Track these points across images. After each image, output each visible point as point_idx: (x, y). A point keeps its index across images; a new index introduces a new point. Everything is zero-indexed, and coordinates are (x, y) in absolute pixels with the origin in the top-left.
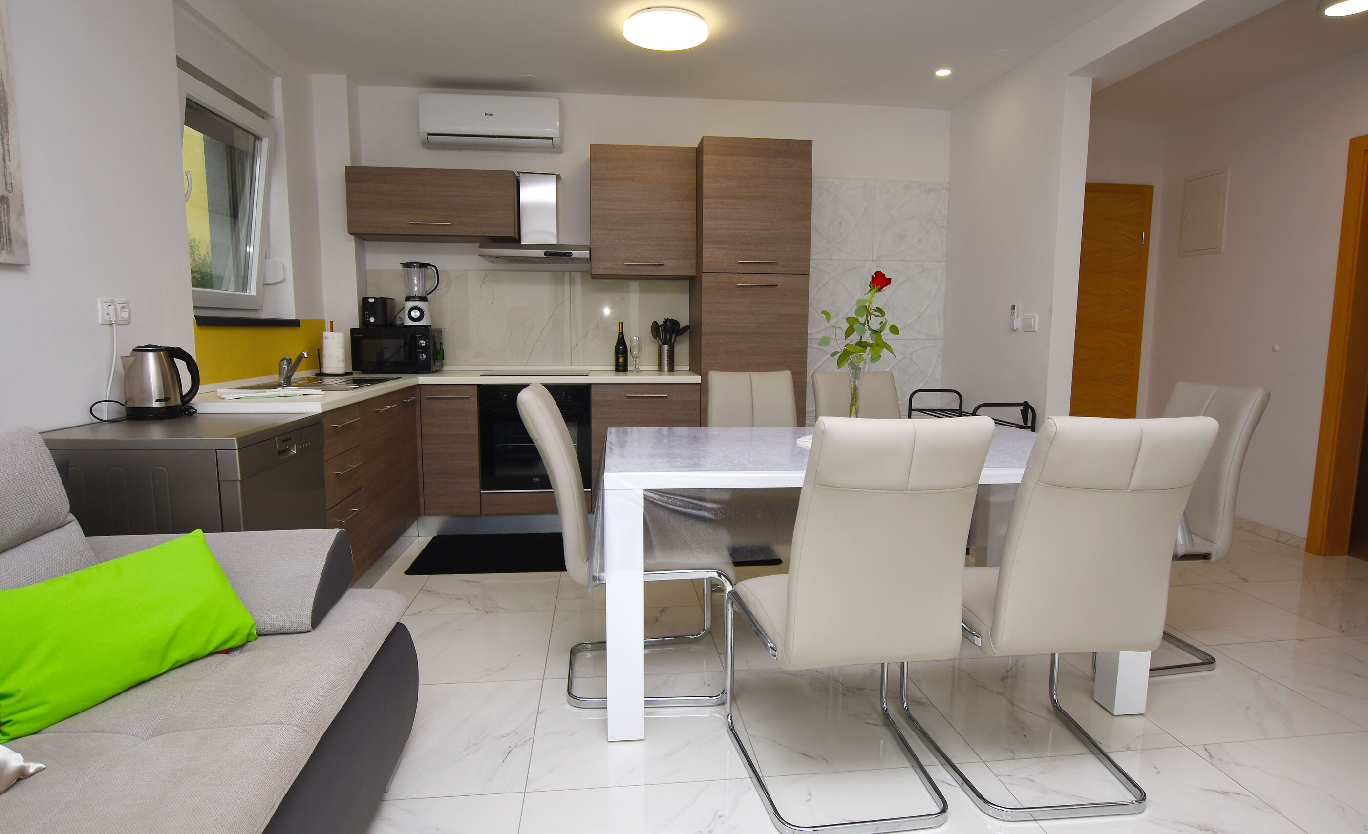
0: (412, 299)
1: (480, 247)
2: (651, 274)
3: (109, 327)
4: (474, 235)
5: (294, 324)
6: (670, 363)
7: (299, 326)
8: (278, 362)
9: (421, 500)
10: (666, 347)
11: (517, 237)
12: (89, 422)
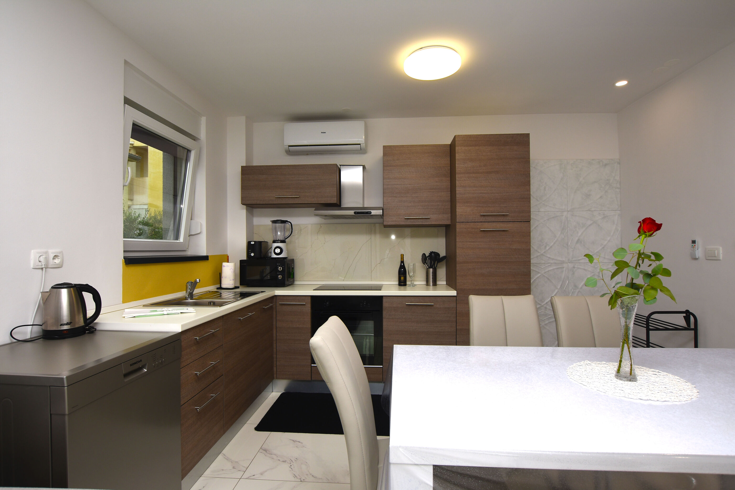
0: (276, 242)
1: (315, 210)
2: (422, 224)
3: (40, 270)
4: (312, 203)
5: (205, 258)
6: (434, 280)
7: (208, 260)
8: (186, 284)
9: (275, 369)
10: (431, 270)
11: (338, 203)
12: (9, 342)
